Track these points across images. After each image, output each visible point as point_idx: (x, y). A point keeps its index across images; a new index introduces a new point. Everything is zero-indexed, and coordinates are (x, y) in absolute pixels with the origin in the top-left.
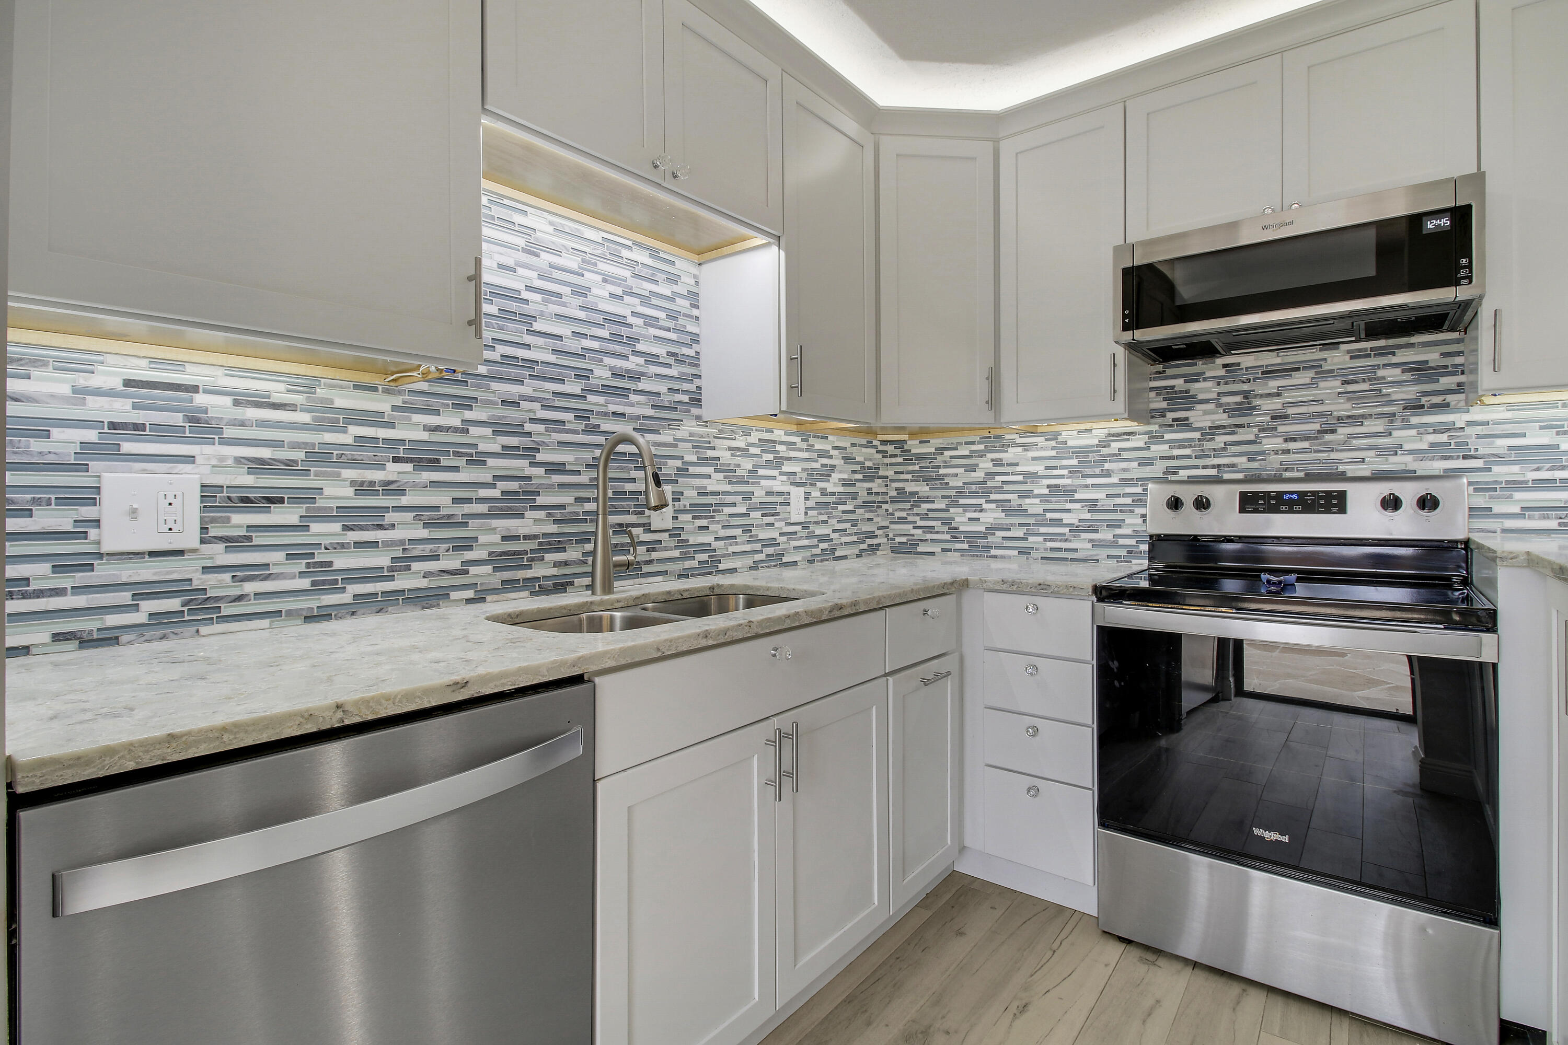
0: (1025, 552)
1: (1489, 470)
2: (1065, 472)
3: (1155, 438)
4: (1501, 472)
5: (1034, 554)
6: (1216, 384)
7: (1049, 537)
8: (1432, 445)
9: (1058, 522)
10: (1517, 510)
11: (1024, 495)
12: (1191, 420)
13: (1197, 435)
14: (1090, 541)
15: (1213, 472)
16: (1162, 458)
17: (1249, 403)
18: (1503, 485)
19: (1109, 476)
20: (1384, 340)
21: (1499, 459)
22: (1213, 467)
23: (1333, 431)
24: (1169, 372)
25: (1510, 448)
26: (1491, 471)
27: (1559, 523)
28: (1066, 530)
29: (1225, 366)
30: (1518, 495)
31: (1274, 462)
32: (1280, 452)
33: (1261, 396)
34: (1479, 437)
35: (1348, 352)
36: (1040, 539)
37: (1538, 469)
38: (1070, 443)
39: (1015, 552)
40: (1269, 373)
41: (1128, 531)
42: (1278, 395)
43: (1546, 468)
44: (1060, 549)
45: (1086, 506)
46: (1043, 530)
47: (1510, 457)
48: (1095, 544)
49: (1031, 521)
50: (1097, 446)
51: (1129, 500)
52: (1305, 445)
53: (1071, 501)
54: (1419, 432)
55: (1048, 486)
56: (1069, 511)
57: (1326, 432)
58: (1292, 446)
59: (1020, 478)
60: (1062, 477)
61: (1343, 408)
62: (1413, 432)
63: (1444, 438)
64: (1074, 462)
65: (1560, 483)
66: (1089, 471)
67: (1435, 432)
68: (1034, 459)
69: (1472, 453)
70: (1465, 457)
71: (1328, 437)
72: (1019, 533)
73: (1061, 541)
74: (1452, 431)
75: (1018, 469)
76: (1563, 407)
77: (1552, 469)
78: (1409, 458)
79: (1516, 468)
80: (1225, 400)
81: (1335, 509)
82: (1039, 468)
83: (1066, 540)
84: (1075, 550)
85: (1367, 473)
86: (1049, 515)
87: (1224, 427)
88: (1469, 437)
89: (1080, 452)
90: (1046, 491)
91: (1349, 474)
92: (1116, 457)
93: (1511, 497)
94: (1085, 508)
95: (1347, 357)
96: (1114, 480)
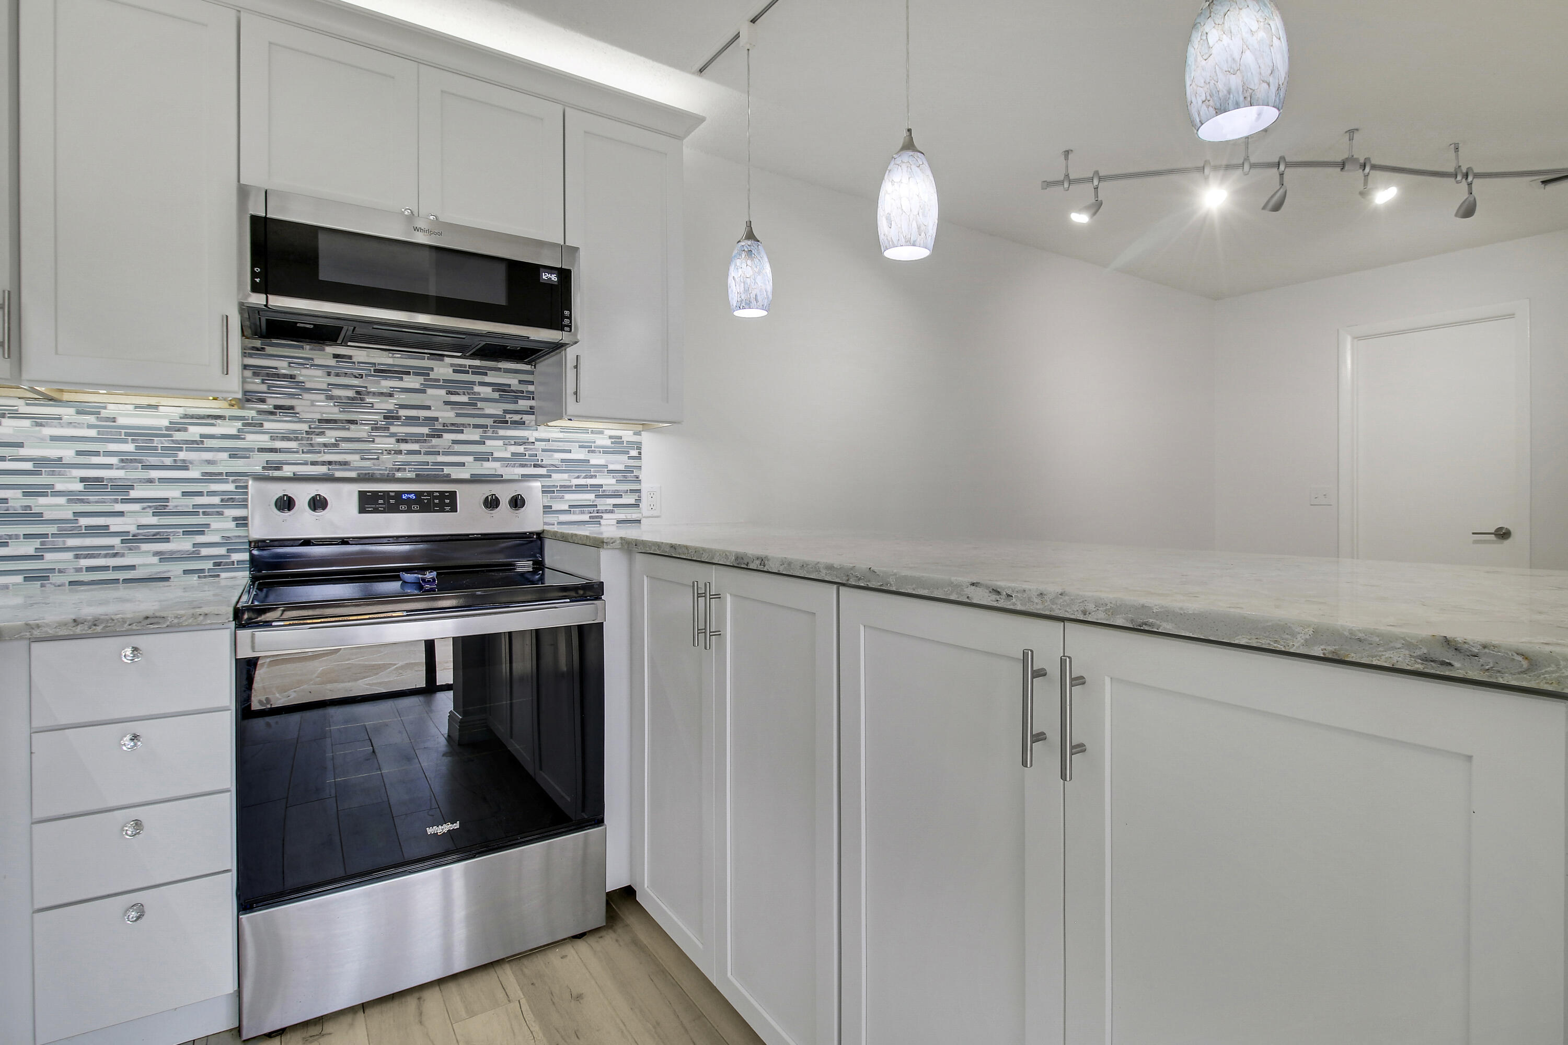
0: (41, 577)
1: (550, 476)
2: (114, 460)
3: (254, 425)
4: (559, 478)
5: (55, 578)
6: (325, 374)
7: (80, 553)
8: (513, 454)
9: (103, 531)
10: (566, 508)
11: (31, 492)
12: (297, 410)
13: (305, 427)
14: (156, 554)
15: (323, 469)
16: (261, 450)
17: (362, 399)
18: (558, 489)
19: (186, 468)
20: (479, 361)
21: (555, 468)
22: (323, 463)
23: (440, 436)
24: (269, 350)
25: (563, 461)
26: (551, 478)
27: (590, 517)
28: (116, 541)
29: (336, 356)
30: (568, 496)
31: (388, 461)
32: (393, 452)
33: (374, 394)
34: (543, 450)
35: (452, 365)
36: (69, 555)
37: (578, 477)
38: (121, 421)
39: (19, 579)
40: (382, 372)
41: (216, 538)
42: (391, 395)
43: (582, 477)
44: (106, 568)
45: (150, 507)
46: (71, 542)
47: (563, 467)
48: (164, 557)
49: (52, 529)
50: (167, 428)
51: (216, 500)
52: (416, 447)
53: (124, 501)
54: (505, 443)
55: (83, 480)
56: (121, 514)
57: (433, 436)
58: (404, 447)
59: (28, 466)
60: (109, 466)
61: (447, 415)
62: (500, 443)
63: (521, 449)
64: (130, 447)
65: (590, 488)
66: (153, 460)
67: (515, 444)
68: (54, 438)
69: (540, 463)
70: (535, 466)
71: (435, 441)
72: (29, 548)
73: (106, 556)
74: (527, 444)
75: (23, 452)
76: (591, 433)
77: (585, 477)
78: (497, 465)
79: (565, 476)
80: (337, 392)
81: (448, 508)
82: (67, 453)
83: (115, 555)
84: (133, 567)
85: (466, 476)
86: (84, 521)
87: (335, 421)
88: (536, 450)
89: (134, 434)
90: (80, 487)
91: (454, 476)
92: (196, 445)
93: (562, 497)
94: (148, 510)
95: (451, 370)
96: (194, 474)
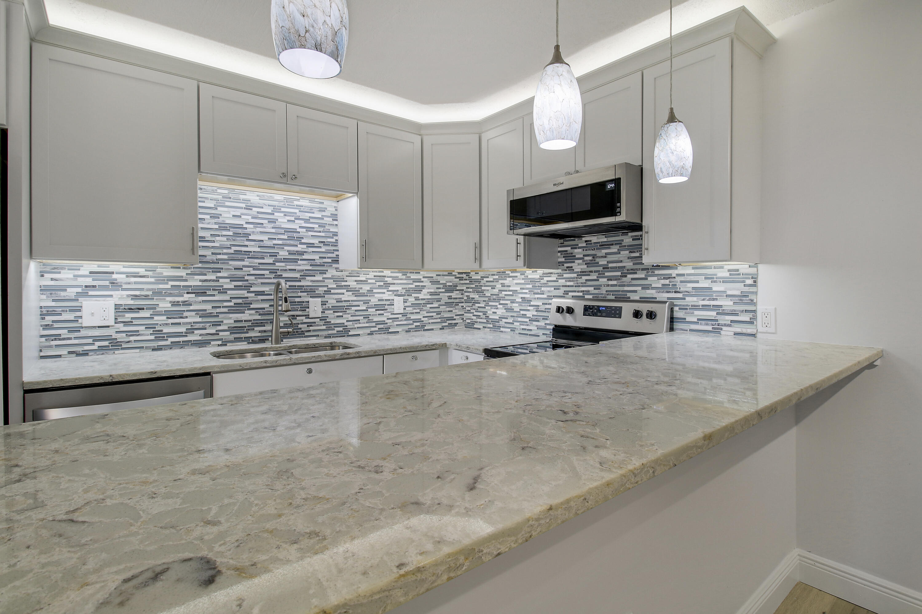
0: (513, 330)
2: (527, 291)
3: (560, 275)
4: (689, 300)
5: (517, 332)
6: (582, 250)
7: (522, 323)
8: (663, 285)
9: (524, 316)
10: (695, 320)
11: (513, 302)
12: (573, 268)
13: (575, 275)
14: (537, 326)
15: (581, 294)
16: (563, 286)
17: (595, 260)
18: (690, 307)
19: (543, 294)
21: (689, 294)
22: (581, 291)
23: (625, 276)
24: (564, 244)
25: (693, 288)
26: (685, 300)
27: (712, 328)
28: (527, 320)
29: (586, 241)
30: (696, 313)
31: (604, 291)
32: (606, 285)
33: (599, 257)
34: (681, 282)
35: (632, 236)
36: (518, 324)
37: (703, 300)
38: (529, 277)
39: (509, 330)
40: (603, 246)
42: (605, 257)
43: (707, 299)
44: (525, 329)
45: (535, 308)
46: (520, 319)
47: (693, 293)
48: (539, 328)
49: (515, 314)
50: (539, 279)
52: (615, 282)
53: (529, 306)
54: (658, 278)
55: (521, 298)
56: (529, 310)
57: (623, 276)
58: (611, 283)
59: (511, 293)
60: (526, 293)
61: (629, 265)
62: (656, 278)
63: (667, 282)
64: (530, 286)
66: (536, 291)
67: (664, 278)
68: (516, 284)
69: (678, 290)
70: (675, 292)
71: (624, 279)
72: (510, 320)
73: (526, 325)
74: (670, 278)
75: (511, 289)
77: (709, 300)
78: (654, 292)
79: (695, 299)
80: (586, 258)
81: (618, 316)
82: (518, 288)
83: (528, 325)
84: (531, 330)
86: (522, 312)
87: (585, 272)
88: (677, 282)
89: (533, 281)
90: (520, 300)
91: (632, 298)
92: (546, 285)
93: (693, 313)
94: (535, 309)
95: (632, 239)
96: (545, 296)
